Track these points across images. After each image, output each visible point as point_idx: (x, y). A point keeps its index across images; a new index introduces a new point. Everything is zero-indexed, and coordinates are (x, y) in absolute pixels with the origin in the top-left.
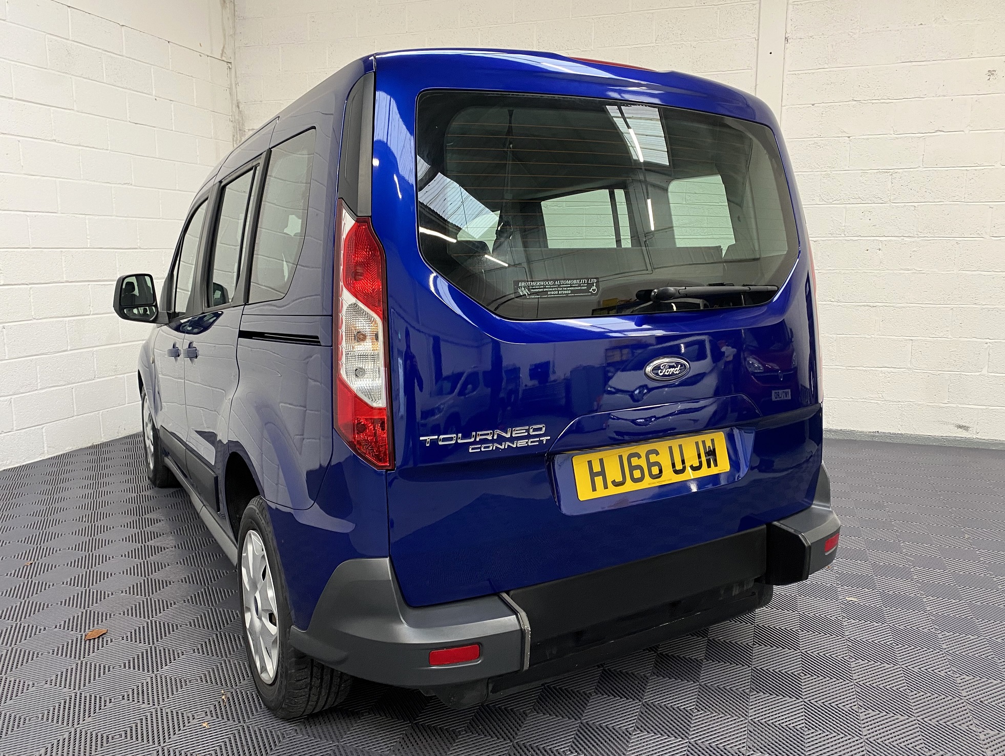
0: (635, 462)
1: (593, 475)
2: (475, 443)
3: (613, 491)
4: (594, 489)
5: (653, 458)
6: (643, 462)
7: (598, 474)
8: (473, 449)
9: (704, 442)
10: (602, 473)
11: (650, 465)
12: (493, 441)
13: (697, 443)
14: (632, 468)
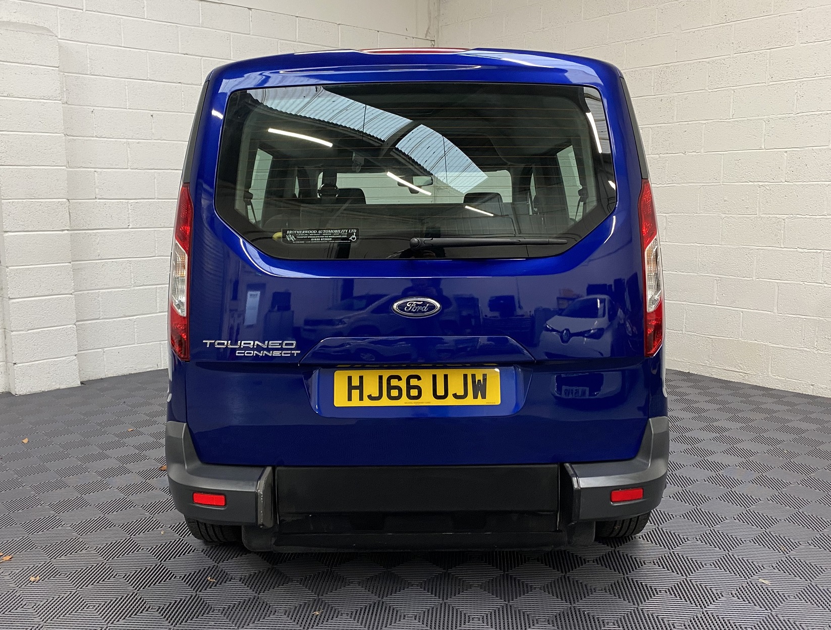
0: (394, 382)
1: (351, 388)
2: (240, 349)
3: (367, 403)
4: (350, 399)
5: (413, 382)
6: (403, 384)
7: (356, 388)
8: (238, 353)
9: (473, 376)
10: (360, 388)
11: (409, 387)
12: (253, 349)
13: (465, 376)
14: (390, 388)
